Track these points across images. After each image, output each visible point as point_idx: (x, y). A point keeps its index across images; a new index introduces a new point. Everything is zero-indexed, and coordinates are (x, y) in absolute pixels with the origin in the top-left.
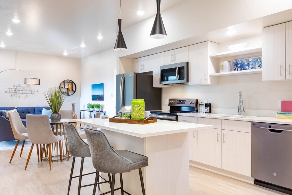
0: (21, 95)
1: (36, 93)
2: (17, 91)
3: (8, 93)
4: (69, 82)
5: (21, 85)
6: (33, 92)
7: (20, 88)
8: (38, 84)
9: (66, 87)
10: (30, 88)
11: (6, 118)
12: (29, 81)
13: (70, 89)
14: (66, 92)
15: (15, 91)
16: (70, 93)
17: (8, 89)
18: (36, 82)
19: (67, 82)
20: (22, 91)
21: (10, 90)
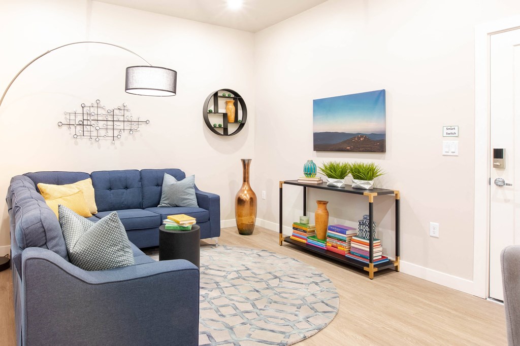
0: (102, 132)
1: (143, 127)
2: (93, 122)
3: (65, 128)
4: (229, 97)
5: (102, 104)
6: (134, 127)
7: (100, 111)
8: (170, 88)
9: (222, 110)
10: (127, 114)
11: (70, 257)
12: (140, 78)
13: (232, 117)
14: (220, 126)
15: (85, 123)
16: (232, 129)
17: (66, 114)
18: (164, 80)
19: (224, 97)
20: (105, 122)
21: (72, 117)
